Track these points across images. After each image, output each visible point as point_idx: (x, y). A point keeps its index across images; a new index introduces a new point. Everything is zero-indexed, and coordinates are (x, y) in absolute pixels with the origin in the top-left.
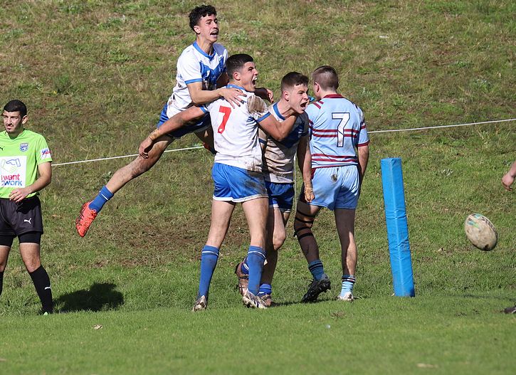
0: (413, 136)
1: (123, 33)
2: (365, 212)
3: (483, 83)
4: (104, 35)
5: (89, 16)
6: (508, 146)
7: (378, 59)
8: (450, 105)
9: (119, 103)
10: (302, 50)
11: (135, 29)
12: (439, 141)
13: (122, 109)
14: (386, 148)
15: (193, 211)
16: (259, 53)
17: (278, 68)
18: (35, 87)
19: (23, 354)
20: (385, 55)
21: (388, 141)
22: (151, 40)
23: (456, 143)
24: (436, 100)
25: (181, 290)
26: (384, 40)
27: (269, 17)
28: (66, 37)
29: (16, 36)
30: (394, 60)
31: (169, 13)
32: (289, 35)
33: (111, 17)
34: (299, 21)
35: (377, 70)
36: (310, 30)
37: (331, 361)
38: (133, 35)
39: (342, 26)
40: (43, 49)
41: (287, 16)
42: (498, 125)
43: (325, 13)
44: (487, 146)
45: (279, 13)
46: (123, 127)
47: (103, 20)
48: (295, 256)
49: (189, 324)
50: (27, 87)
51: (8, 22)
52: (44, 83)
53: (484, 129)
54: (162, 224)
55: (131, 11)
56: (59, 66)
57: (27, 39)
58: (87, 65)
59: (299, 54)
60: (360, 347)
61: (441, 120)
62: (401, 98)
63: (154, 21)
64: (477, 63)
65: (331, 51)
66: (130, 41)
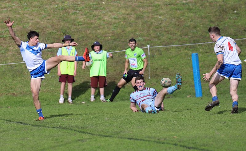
0: (177, 47)
1: (79, 16)
2: (168, 71)
3: (195, 31)
4: (73, 17)
5: (67, 11)
6: (208, 51)
7: (160, 24)
8: (186, 38)
9: (83, 37)
11: (82, 15)
12: (186, 49)
14: (170, 51)
15: (115, 71)
16: (123, 22)
17: (130, 27)
18: (55, 33)
20: (162, 23)
21: (170, 49)
22: (88, 18)
23: (191, 50)
24: (182, 37)
26: (161, 18)
27: (123, 11)
28: (61, 17)
29: (45, 17)
30: (165, 24)
31: (91, 10)
32: (131, 17)
33: (73, 11)
34: (133, 12)
35: (161, 27)
36: (137, 15)
38: (82, 17)
39: (146, 14)
40: (55, 21)
41: (129, 11)
42: (203, 44)
43: (140, 10)
44: (201, 51)
45: (126, 10)
48: (151, 85)
50: (53, 33)
51: (41, 13)
52: (58, 31)
53: (199, 45)
55: (79, 9)
56: (61, 26)
57: (49, 18)
58: (70, 26)
59: (135, 22)
61: (185, 43)
62: (170, 36)
63: (87, 12)
64: (191, 25)
66: (81, 19)
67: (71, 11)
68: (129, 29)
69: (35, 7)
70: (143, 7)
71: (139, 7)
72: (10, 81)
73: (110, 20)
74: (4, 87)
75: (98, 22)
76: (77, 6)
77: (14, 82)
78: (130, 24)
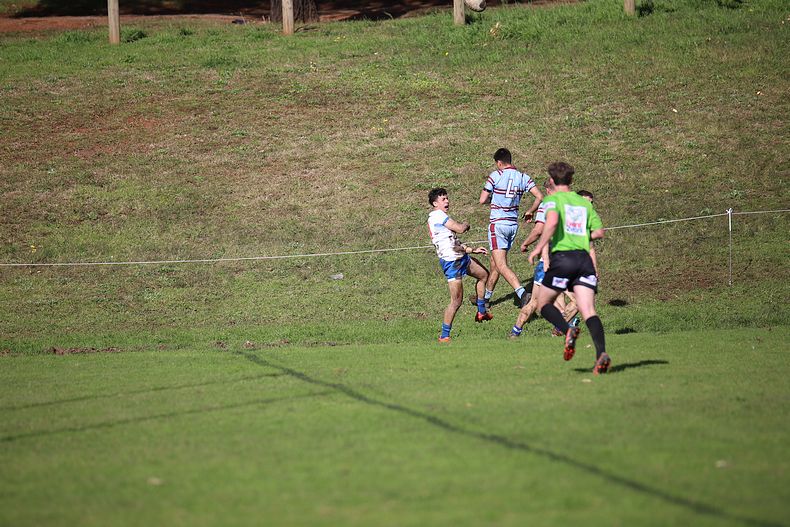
1: (610, 141)
4: (596, 142)
5: (586, 129)
9: (606, 190)
10: (737, 153)
11: (618, 138)
13: (607, 194)
15: (657, 265)
16: (705, 155)
17: (719, 166)
19: (537, 364)
22: (629, 146)
25: (648, 321)
27: (713, 130)
28: (570, 144)
29: (535, 143)
31: (642, 127)
32: (727, 143)
33: (602, 130)
34: (735, 133)
36: (742, 139)
37: (755, 372)
38: (616, 142)
39: (765, 136)
41: (726, 130)
43: (753, 127)
45: (720, 127)
46: (609, 206)
47: (595, 132)
49: (653, 345)
51: (529, 133)
54: (635, 274)
55: (615, 126)
57: (542, 145)
58: (584, 163)
59: (734, 156)
60: (776, 362)
63: (631, 132)
65: (756, 154)
66: (614, 146)
67: (597, 129)
68: (716, 171)
69: (518, 119)
70: (763, 120)
71: (753, 119)
72: (421, 285)
73: (678, 149)
74: (403, 299)
75: (650, 155)
76: (614, 118)
77: (428, 289)
78: (721, 161)
